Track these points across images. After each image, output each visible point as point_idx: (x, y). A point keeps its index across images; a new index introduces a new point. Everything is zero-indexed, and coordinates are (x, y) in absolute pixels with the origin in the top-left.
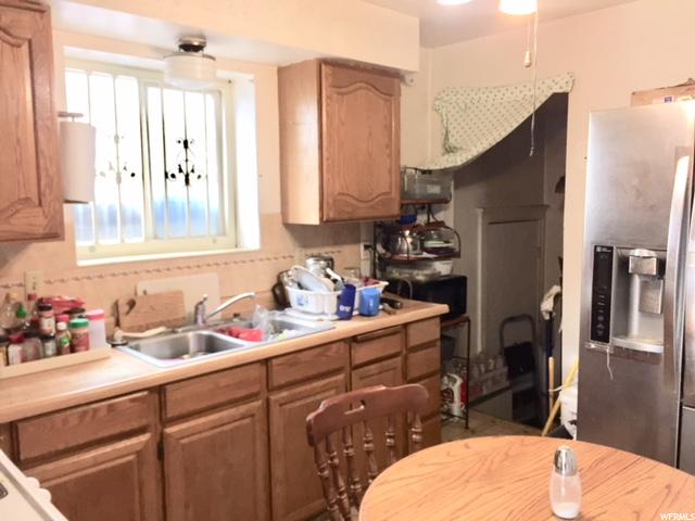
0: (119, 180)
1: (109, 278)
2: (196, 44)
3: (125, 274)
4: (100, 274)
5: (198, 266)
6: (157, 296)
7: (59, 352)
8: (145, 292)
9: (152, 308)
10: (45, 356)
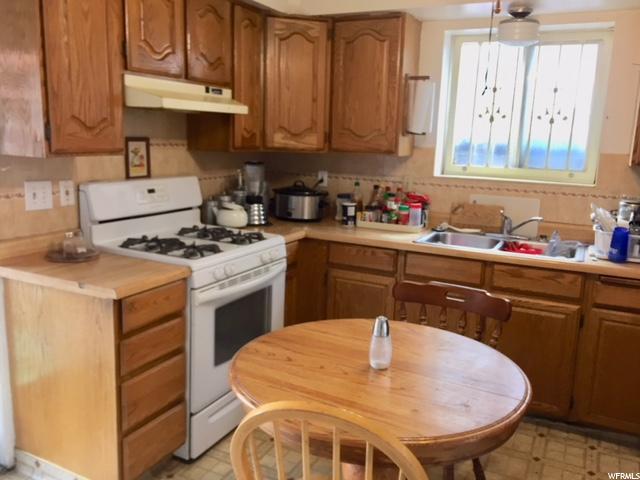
0: (492, 119)
1: (453, 188)
2: (520, 10)
3: (464, 187)
4: (447, 183)
5: (525, 191)
6: (481, 206)
7: (390, 221)
8: (475, 202)
9: (475, 214)
10: (381, 221)
